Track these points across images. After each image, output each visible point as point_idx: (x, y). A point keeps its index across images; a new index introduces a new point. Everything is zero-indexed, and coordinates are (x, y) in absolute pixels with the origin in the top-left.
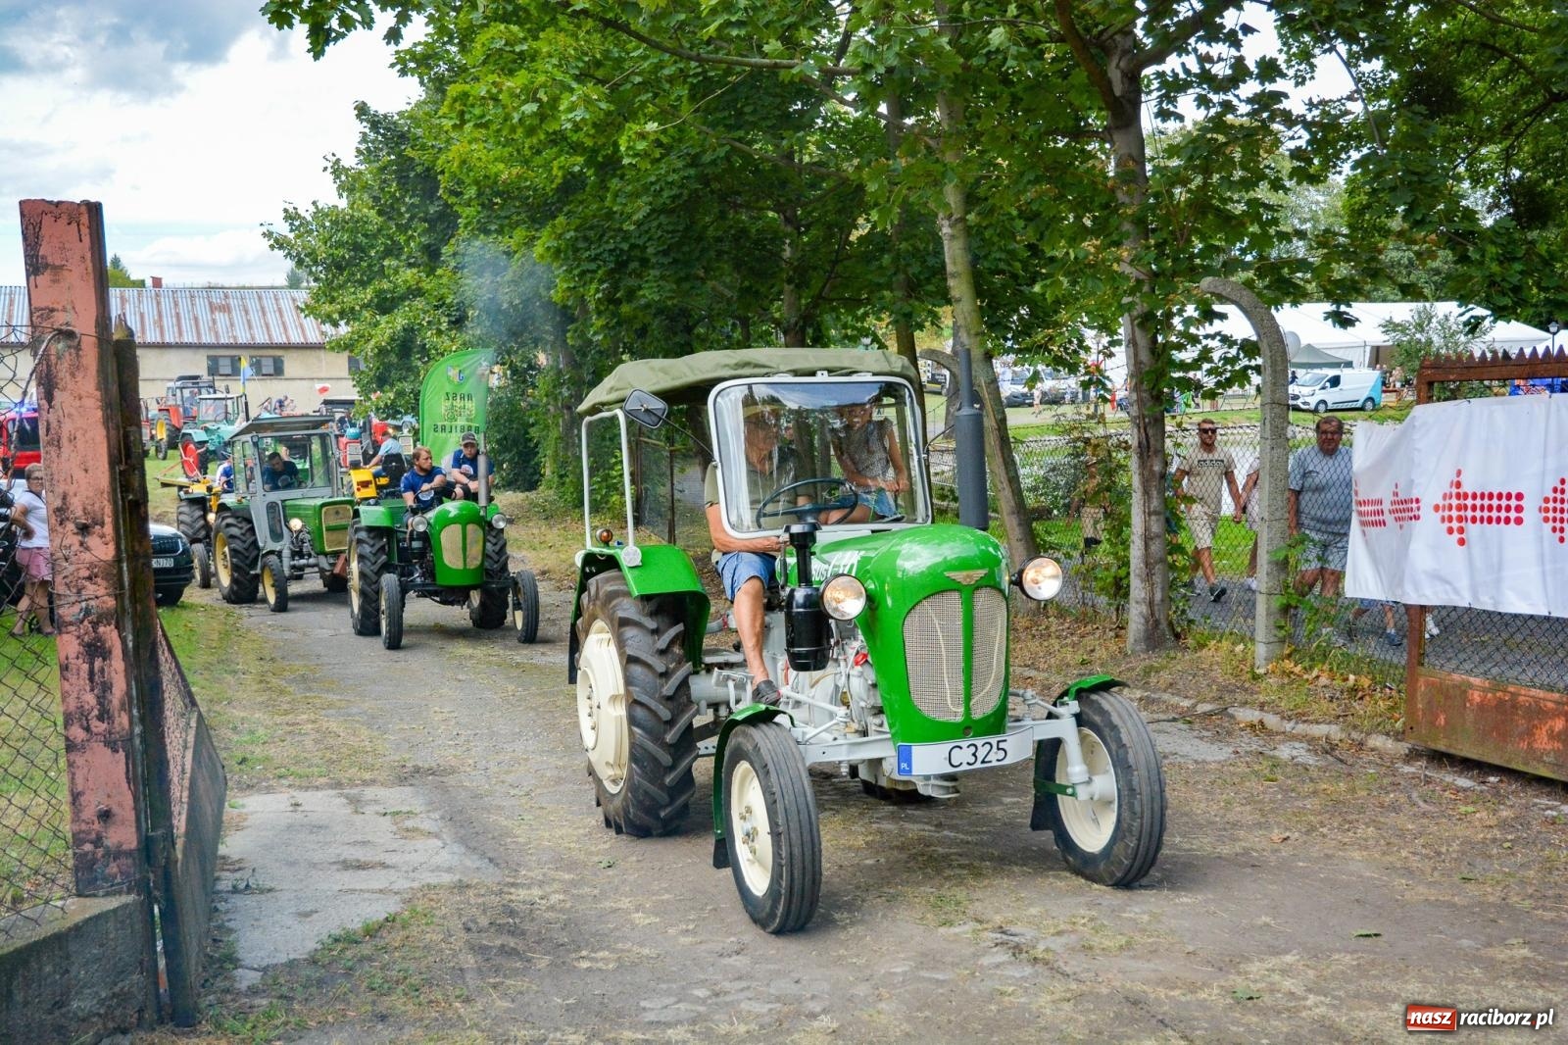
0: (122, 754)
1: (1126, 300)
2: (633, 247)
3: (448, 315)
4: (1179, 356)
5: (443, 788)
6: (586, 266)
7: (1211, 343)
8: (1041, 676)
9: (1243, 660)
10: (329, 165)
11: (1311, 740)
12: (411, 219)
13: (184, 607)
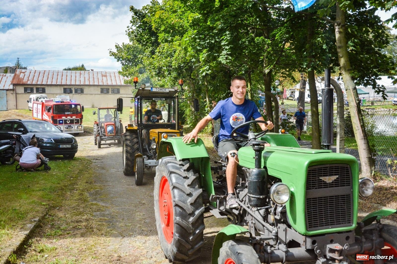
2: (216, 41)
3: (156, 72)
10: (127, 33)
13: (74, 160)
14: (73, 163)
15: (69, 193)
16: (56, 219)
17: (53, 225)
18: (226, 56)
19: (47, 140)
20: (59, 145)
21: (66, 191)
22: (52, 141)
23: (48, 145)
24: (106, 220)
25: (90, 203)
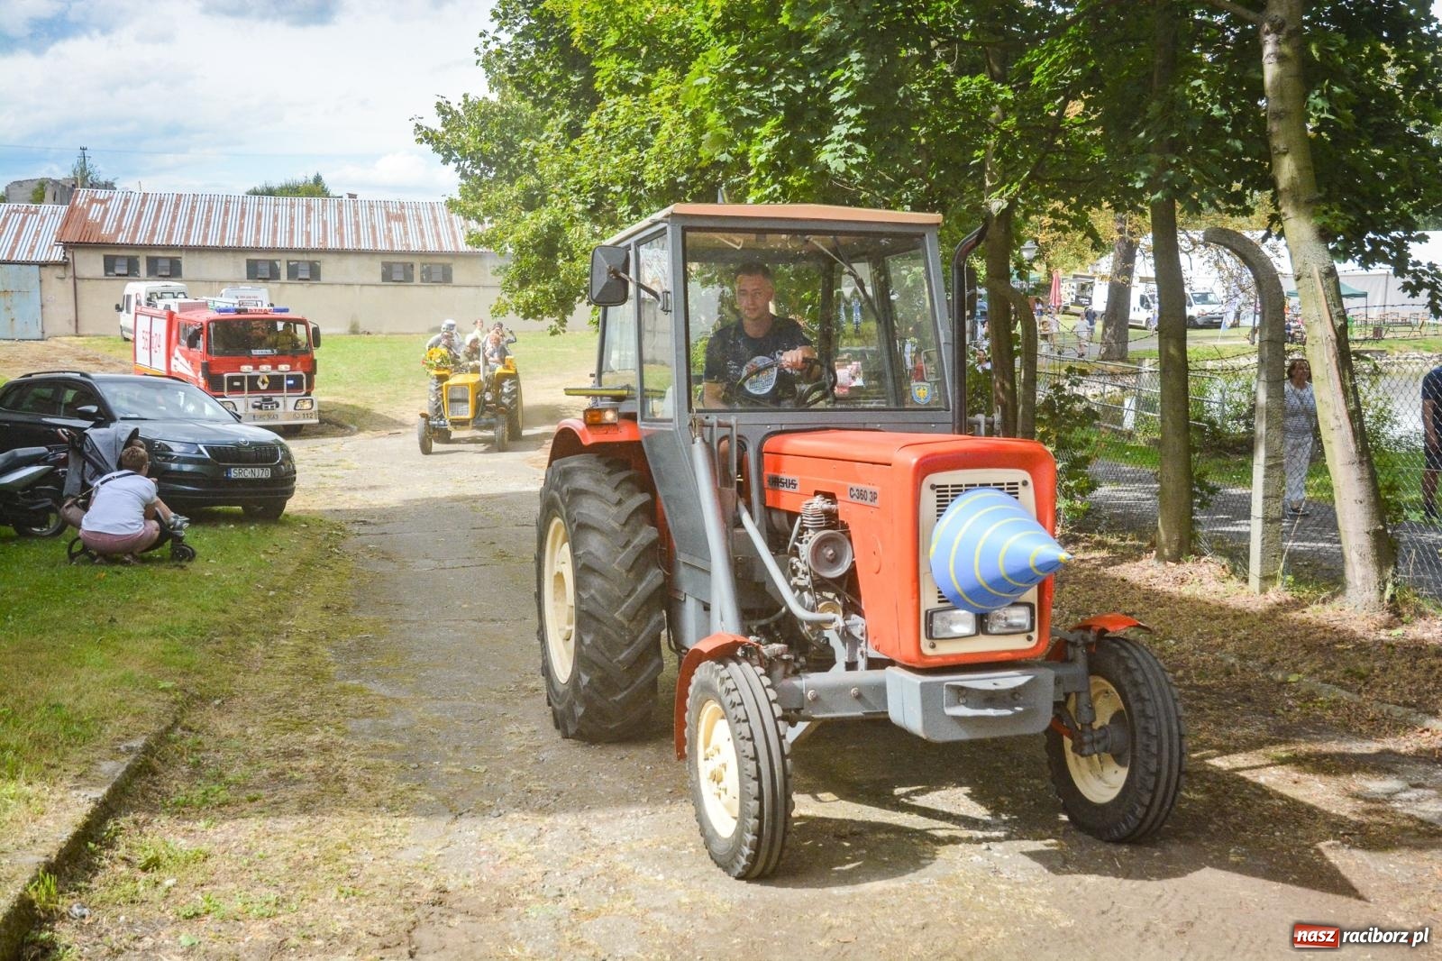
2: (809, 90)
3: (585, 202)
12: (554, 92)
13: (283, 523)
14: (279, 535)
15: (259, 647)
16: (209, 742)
17: (198, 764)
18: (846, 144)
19: (182, 448)
20: (227, 469)
21: (249, 639)
22: (200, 452)
23: (187, 468)
24: (393, 749)
25: (336, 686)
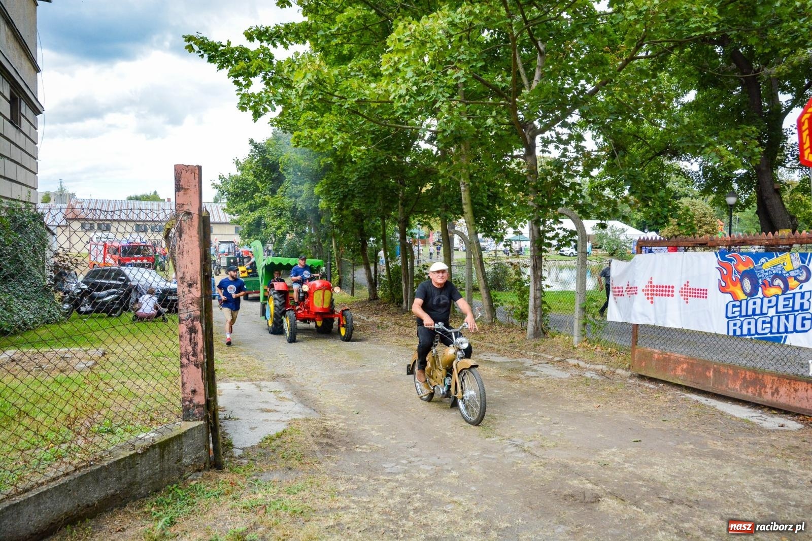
0: (200, 369)
1: (531, 214)
4: (548, 235)
5: (288, 382)
6: (333, 197)
7: (559, 231)
8: (496, 346)
9: (569, 342)
10: (235, 161)
11: (596, 371)
12: (267, 179)
20: (167, 296)
